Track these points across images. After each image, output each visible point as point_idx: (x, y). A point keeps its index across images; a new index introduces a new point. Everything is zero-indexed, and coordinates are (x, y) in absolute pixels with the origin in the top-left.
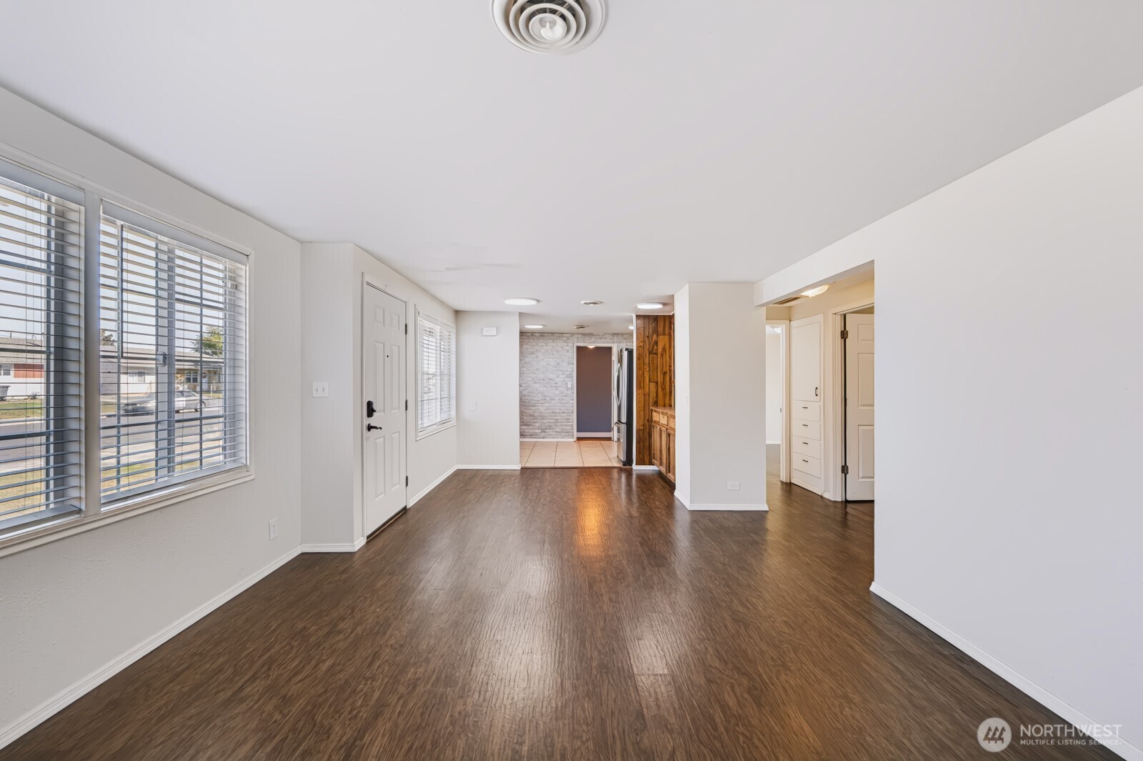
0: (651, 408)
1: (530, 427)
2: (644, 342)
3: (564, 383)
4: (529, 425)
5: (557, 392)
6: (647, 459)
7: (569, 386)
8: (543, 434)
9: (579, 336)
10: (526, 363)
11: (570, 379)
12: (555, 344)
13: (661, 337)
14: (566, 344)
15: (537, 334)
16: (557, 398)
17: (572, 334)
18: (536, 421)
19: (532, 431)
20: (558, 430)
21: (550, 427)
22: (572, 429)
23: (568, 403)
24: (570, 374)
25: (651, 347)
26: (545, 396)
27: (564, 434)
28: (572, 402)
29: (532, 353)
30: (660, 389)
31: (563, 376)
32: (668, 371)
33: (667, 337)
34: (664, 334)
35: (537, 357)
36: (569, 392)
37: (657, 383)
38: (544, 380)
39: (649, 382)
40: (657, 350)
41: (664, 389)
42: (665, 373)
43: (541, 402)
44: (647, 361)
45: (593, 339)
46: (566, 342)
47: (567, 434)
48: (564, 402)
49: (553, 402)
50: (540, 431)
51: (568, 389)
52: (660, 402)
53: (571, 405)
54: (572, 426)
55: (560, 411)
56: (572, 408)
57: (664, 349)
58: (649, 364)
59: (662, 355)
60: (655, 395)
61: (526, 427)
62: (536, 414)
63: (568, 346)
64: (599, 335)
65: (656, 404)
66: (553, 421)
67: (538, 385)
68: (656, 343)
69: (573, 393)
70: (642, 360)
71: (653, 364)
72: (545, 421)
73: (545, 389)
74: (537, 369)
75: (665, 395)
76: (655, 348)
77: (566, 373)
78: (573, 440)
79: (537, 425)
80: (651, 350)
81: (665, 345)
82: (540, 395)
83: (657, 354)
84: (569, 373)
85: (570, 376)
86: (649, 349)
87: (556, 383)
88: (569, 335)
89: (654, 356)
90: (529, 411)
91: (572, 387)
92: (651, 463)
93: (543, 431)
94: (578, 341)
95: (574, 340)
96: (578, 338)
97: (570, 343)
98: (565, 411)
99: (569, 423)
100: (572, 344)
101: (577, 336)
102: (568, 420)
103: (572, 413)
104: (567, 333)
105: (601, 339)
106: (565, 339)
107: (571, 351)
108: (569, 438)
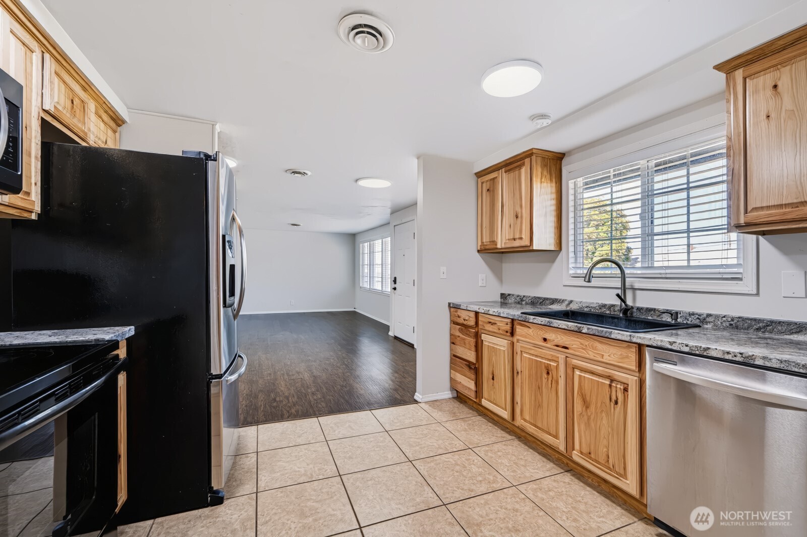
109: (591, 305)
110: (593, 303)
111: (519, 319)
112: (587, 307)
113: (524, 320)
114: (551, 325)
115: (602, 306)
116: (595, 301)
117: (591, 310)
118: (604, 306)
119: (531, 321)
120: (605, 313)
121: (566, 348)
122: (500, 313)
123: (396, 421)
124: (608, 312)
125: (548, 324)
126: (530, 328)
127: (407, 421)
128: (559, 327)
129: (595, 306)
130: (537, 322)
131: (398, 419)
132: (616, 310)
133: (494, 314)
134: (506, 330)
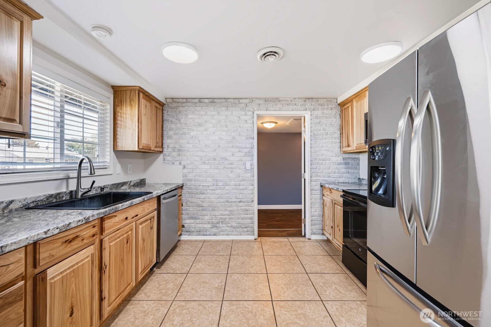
1: (198, 221)
3: (241, 163)
4: (195, 218)
5: (231, 175)
7: (248, 166)
8: (214, 230)
9: (260, 102)
10: (192, 138)
11: (249, 158)
12: (229, 113)
14: (243, 113)
15: (206, 101)
16: (233, 183)
17: (252, 100)
18: (204, 212)
19: (200, 225)
20: (234, 224)
21: (223, 221)
22: (252, 223)
23: (246, 189)
24: (250, 152)
26: (217, 180)
27: (241, 230)
28: (251, 187)
29: (200, 125)
31: (240, 154)
35: (206, 130)
36: (249, 175)
38: (215, 159)
43: (211, 188)
45: (279, 106)
46: (242, 109)
47: (246, 230)
48: (241, 187)
49: (227, 188)
50: (210, 226)
51: (246, 170)
53: (250, 192)
54: (251, 218)
55: (235, 200)
56: (251, 196)
61: (192, 221)
62: (205, 204)
63: (246, 115)
64: (287, 101)
66: (227, 213)
67: (208, 167)
69: (253, 176)
72: (216, 213)
73: (217, 171)
74: (206, 146)
77: (245, 150)
78: (252, 238)
79: (206, 218)
82: (210, 179)
85: (249, 154)
87: (232, 164)
88: (247, 101)
90: (194, 200)
91: (252, 169)
93: (214, 226)
94: (260, 110)
95: (255, 109)
96: (259, 104)
97: (249, 111)
98: (243, 200)
99: (249, 216)
100: (251, 113)
101: (258, 102)
102: (247, 211)
103: (253, 201)
104: (246, 99)
105: (288, 105)
106: (243, 105)
107: (251, 122)
108: (248, 235)
109: (39, 199)
110: (40, 196)
111: (111, 213)
112: (33, 202)
113: (114, 211)
114: (133, 204)
115: (50, 197)
116: (41, 194)
117: (38, 204)
118: (51, 196)
119: (120, 209)
120: (52, 203)
121: (137, 215)
122: (88, 218)
124: (54, 201)
125: (131, 205)
126: (116, 216)
128: (137, 203)
129: (42, 198)
130: (124, 207)
132: (61, 197)
133: (80, 223)
134: (92, 235)
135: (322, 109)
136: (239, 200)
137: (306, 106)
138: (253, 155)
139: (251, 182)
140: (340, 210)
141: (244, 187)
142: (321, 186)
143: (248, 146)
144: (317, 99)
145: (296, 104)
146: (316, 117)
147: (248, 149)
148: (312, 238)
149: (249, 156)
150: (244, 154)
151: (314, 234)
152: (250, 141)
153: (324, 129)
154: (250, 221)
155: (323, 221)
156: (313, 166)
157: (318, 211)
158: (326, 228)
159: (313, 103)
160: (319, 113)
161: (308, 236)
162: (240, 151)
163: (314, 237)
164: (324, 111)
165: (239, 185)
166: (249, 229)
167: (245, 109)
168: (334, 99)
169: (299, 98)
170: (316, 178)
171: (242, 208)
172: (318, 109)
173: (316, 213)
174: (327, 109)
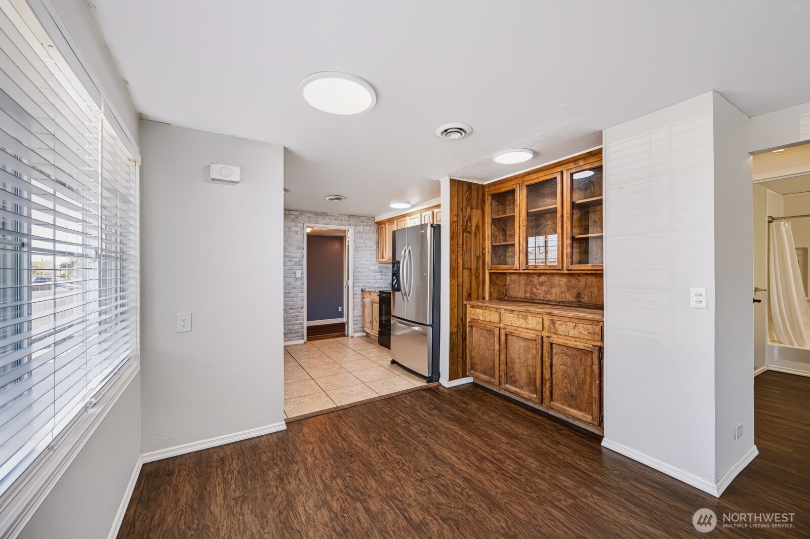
0: (465, 303)
2: (458, 215)
3: (292, 272)
6: (460, 372)
7: (299, 275)
9: (310, 215)
11: (299, 267)
13: (474, 210)
14: (294, 224)
17: (302, 212)
22: (302, 328)
23: (296, 296)
24: (300, 261)
25: (465, 224)
27: (291, 335)
28: (301, 295)
30: (473, 277)
31: (290, 264)
32: (481, 255)
33: (479, 212)
34: (477, 208)
36: (299, 283)
37: (471, 269)
39: (463, 269)
40: (471, 227)
41: (477, 278)
42: (478, 258)
44: (461, 242)
45: (328, 220)
46: (294, 221)
47: (295, 335)
48: (291, 295)
51: (297, 279)
52: (474, 295)
53: (300, 299)
54: (301, 324)
56: (301, 303)
57: (477, 227)
58: (463, 244)
59: (476, 236)
60: (469, 285)
63: (297, 226)
65: (469, 297)
68: (470, 218)
69: (303, 284)
70: (455, 240)
71: (467, 245)
75: (478, 284)
76: (469, 224)
77: (295, 260)
78: (302, 342)
80: (464, 227)
81: (478, 222)
83: (470, 232)
84: (297, 260)
85: (299, 264)
86: (462, 226)
88: (298, 213)
89: (468, 235)
91: (302, 277)
92: (464, 376)
94: (310, 222)
95: (305, 221)
96: (309, 217)
97: (299, 222)
98: (293, 307)
99: (298, 322)
100: (302, 225)
101: (308, 215)
102: (297, 317)
103: (302, 308)
104: (296, 211)
105: (335, 220)
106: (293, 217)
107: (301, 233)
108: (298, 339)
123: (315, 399)
127: (306, 399)
131: (314, 400)
135: (363, 225)
136: (289, 307)
137: (350, 222)
138: (302, 265)
139: (301, 290)
140: (376, 307)
141: (294, 294)
142: (362, 291)
143: (298, 256)
144: (359, 217)
145: (342, 220)
146: (358, 232)
147: (298, 259)
148: (354, 336)
149: (299, 265)
150: (294, 263)
151: (356, 332)
152: (301, 251)
153: (364, 243)
154: (299, 326)
155: (363, 320)
156: (355, 274)
157: (359, 312)
158: (366, 325)
159: (356, 220)
160: (360, 228)
161: (350, 335)
162: (290, 261)
163: (356, 335)
164: (365, 227)
165: (289, 293)
166: (299, 334)
167: (295, 220)
168: (372, 218)
169: (345, 215)
170: (358, 284)
171: (292, 315)
172: (360, 226)
173: (358, 314)
174: (367, 226)
